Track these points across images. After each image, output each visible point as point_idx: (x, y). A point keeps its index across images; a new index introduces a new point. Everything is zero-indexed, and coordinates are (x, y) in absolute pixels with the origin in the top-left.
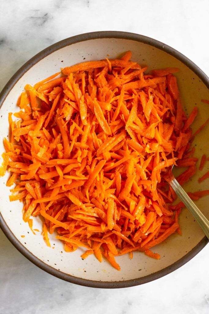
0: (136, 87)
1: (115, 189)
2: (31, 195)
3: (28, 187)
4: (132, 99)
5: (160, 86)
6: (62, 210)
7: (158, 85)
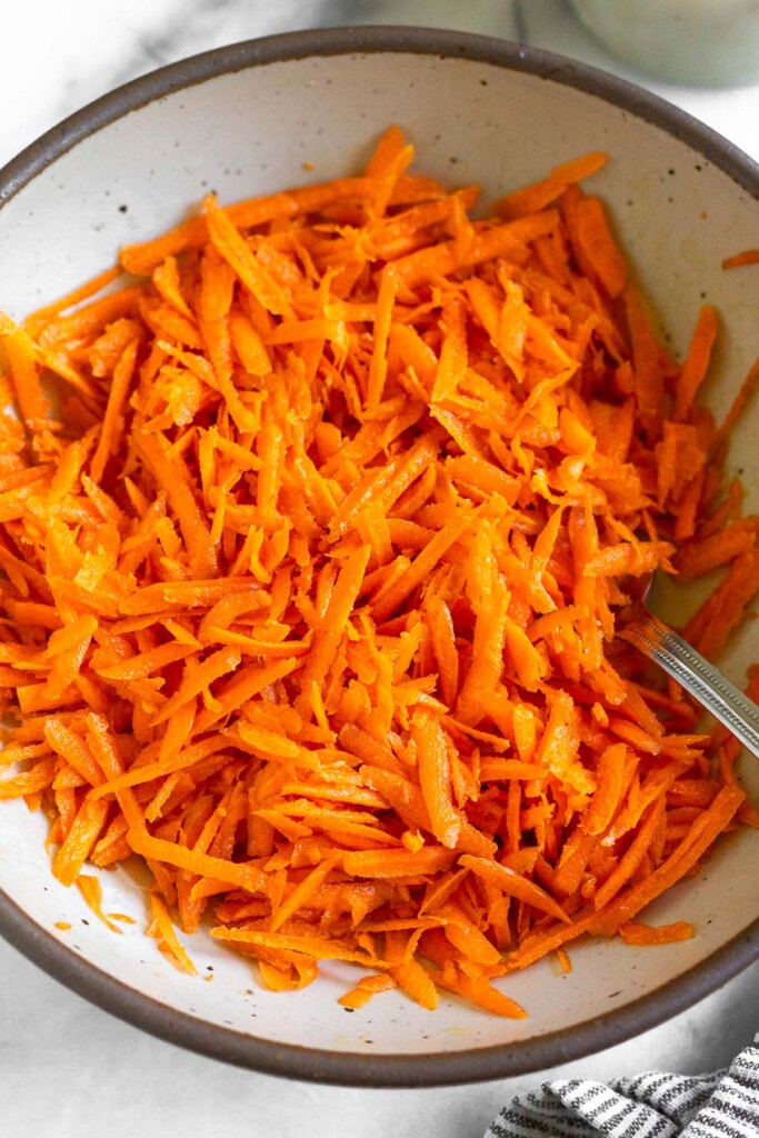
0: (447, 267)
1: (437, 676)
2: (75, 771)
3: (57, 736)
4: (438, 312)
5: (543, 250)
6: (221, 811)
7: (531, 245)
